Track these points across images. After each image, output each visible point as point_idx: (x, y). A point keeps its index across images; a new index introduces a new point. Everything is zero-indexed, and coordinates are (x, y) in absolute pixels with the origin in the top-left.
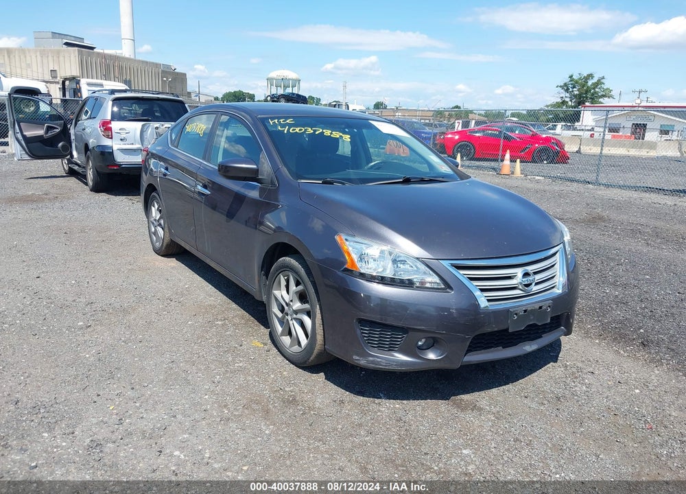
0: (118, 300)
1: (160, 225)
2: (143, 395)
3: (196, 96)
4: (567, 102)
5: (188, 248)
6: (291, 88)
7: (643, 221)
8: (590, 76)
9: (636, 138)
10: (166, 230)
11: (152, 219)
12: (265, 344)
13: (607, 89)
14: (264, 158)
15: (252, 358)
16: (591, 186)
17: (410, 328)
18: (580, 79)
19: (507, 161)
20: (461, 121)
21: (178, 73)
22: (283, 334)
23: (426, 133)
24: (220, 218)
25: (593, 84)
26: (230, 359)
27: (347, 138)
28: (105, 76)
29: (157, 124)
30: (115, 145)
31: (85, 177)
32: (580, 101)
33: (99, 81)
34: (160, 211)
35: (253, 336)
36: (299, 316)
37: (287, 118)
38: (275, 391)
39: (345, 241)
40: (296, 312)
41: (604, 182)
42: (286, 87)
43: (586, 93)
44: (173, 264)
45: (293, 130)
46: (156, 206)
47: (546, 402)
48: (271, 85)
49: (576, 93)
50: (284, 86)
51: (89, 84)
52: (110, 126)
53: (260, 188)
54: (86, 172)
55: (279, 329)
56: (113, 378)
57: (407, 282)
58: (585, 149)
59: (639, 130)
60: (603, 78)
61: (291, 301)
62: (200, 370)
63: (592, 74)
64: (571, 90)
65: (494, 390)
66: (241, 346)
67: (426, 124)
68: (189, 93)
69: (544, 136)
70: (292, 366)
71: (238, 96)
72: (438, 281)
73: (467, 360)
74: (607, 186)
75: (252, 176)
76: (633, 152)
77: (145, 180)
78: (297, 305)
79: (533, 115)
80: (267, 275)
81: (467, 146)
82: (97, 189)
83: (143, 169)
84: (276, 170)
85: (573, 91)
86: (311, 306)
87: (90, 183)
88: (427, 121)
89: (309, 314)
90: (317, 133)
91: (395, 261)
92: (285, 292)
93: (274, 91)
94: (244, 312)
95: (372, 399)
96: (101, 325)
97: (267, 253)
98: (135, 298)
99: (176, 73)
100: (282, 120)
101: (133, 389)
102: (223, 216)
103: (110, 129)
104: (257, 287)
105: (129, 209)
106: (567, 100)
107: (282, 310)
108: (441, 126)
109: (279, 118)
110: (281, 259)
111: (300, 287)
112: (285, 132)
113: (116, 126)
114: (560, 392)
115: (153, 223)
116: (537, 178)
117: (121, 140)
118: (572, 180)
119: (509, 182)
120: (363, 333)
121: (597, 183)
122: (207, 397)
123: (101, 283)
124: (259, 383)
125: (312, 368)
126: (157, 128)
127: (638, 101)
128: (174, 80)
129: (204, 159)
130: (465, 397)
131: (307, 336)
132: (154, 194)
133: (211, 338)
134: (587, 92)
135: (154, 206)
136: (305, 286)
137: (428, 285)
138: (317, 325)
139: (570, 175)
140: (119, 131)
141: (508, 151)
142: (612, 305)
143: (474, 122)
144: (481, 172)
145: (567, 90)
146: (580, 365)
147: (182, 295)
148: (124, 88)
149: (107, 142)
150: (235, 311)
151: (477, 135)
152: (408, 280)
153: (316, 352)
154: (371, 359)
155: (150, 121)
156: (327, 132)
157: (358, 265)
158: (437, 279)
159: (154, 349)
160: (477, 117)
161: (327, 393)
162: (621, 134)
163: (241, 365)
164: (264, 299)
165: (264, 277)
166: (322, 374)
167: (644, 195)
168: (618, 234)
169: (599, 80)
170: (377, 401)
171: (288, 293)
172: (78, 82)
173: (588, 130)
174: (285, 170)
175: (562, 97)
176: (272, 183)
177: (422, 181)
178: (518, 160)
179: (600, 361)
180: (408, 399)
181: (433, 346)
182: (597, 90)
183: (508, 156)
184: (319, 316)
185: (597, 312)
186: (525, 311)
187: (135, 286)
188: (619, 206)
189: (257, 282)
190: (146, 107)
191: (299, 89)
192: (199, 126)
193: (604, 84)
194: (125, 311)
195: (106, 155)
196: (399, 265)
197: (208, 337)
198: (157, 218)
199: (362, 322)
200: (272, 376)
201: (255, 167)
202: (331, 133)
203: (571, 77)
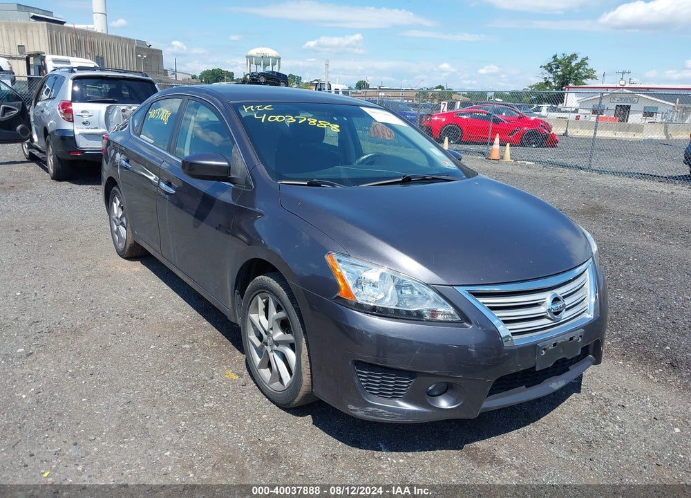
0: (69, 317)
1: (122, 224)
2: (88, 453)
3: (173, 74)
4: (551, 83)
5: (152, 252)
6: (271, 66)
7: (643, 212)
8: (574, 56)
9: (620, 121)
10: (129, 230)
11: (114, 217)
12: (241, 376)
13: (591, 70)
14: (237, 153)
15: (225, 395)
16: (583, 172)
17: (419, 372)
18: (564, 59)
19: (496, 146)
20: (447, 103)
21: (153, 50)
22: (261, 366)
23: (410, 114)
24: (188, 219)
25: (577, 64)
26: (199, 397)
27: (335, 128)
28: (76, 52)
29: (123, 107)
30: (77, 129)
31: (46, 163)
32: (564, 82)
33: (65, 58)
34: (122, 209)
35: (226, 364)
36: (280, 348)
37: (264, 104)
38: (253, 443)
39: (337, 262)
40: (277, 343)
41: (597, 167)
42: (265, 65)
43: (569, 74)
44: (137, 269)
45: (272, 119)
46: (118, 202)
47: (576, 450)
48: (250, 63)
49: (560, 73)
50: (264, 65)
51: (55, 61)
52: (71, 108)
53: (233, 189)
54: (46, 158)
55: (257, 360)
56: (52, 429)
57: (415, 314)
58: (572, 132)
59: (623, 112)
60: (587, 58)
61: (271, 329)
62: (161, 413)
63: (575, 55)
64: (554, 70)
65: (513, 433)
66: (212, 378)
67: (409, 105)
68: (166, 71)
69: (532, 118)
70: (273, 405)
71: (216, 76)
72: (452, 312)
73: (487, 406)
74: (600, 172)
75: (223, 175)
76: (620, 135)
77: (107, 171)
78: (279, 335)
79: (516, 96)
80: (242, 294)
81: (454, 128)
82: (58, 177)
83: (104, 157)
84: (252, 169)
85: (556, 72)
86: (296, 339)
87: (51, 170)
88: (410, 101)
89: (292, 346)
90: (300, 122)
91: (399, 287)
92: (264, 317)
93: (253, 70)
94: (217, 331)
95: (370, 452)
96: (46, 352)
97: (241, 269)
98: (89, 315)
99: (151, 49)
100: (258, 107)
101: (75, 444)
102: (190, 216)
103: (71, 111)
104: (230, 306)
105: (94, 201)
106: (551, 80)
107: (260, 338)
108: (425, 106)
109: (255, 104)
110: (258, 278)
111: (282, 314)
112: (263, 121)
113: (77, 107)
114: (590, 434)
115: (115, 221)
116: (528, 163)
117: (84, 123)
118: (563, 166)
119: (498, 167)
120: (360, 377)
121: (589, 169)
122: (168, 453)
123: (51, 296)
124: (232, 431)
125: (298, 410)
126: (124, 111)
127: (622, 83)
128: (149, 56)
129: (169, 150)
130: (481, 444)
131: (291, 373)
132: (115, 188)
133: (176, 368)
134: (570, 72)
135: (115, 202)
136: (288, 313)
137: (440, 317)
138: (303, 363)
139: (560, 160)
140: (81, 114)
141: (498, 135)
142: (629, 315)
143: (459, 103)
144: (469, 156)
145: (551, 71)
146: (607, 395)
147: (146, 309)
148: (92, 66)
149: (68, 126)
150: (207, 330)
151: (465, 117)
152: (417, 311)
153: (301, 394)
154: (371, 409)
155: (116, 103)
156: (313, 122)
157: (354, 291)
158: (451, 310)
159: (107, 385)
160: (461, 98)
161: (315, 443)
162: (604, 115)
163: (211, 405)
164: (239, 321)
165: (239, 297)
166: (309, 417)
167: (638, 182)
168: (620, 227)
169: (582, 61)
170: (377, 454)
171: (267, 318)
172: (43, 59)
173: (572, 112)
174: (261, 168)
175: (546, 78)
176: (247, 182)
177: (424, 180)
178: (508, 145)
179: (629, 389)
180: (413, 450)
181: (446, 392)
182: (580, 71)
183: (497, 140)
184: (305, 352)
185: (615, 324)
186: (555, 345)
187: (92, 298)
188: (617, 194)
189: (230, 302)
190: (114, 86)
191: (279, 67)
192: (164, 112)
193: (587, 64)
194: (76, 332)
195: (67, 140)
196: (403, 291)
197: (173, 367)
198: (119, 216)
199: (359, 364)
200: (249, 421)
201: (226, 164)
202: (317, 123)
203: (555, 57)
